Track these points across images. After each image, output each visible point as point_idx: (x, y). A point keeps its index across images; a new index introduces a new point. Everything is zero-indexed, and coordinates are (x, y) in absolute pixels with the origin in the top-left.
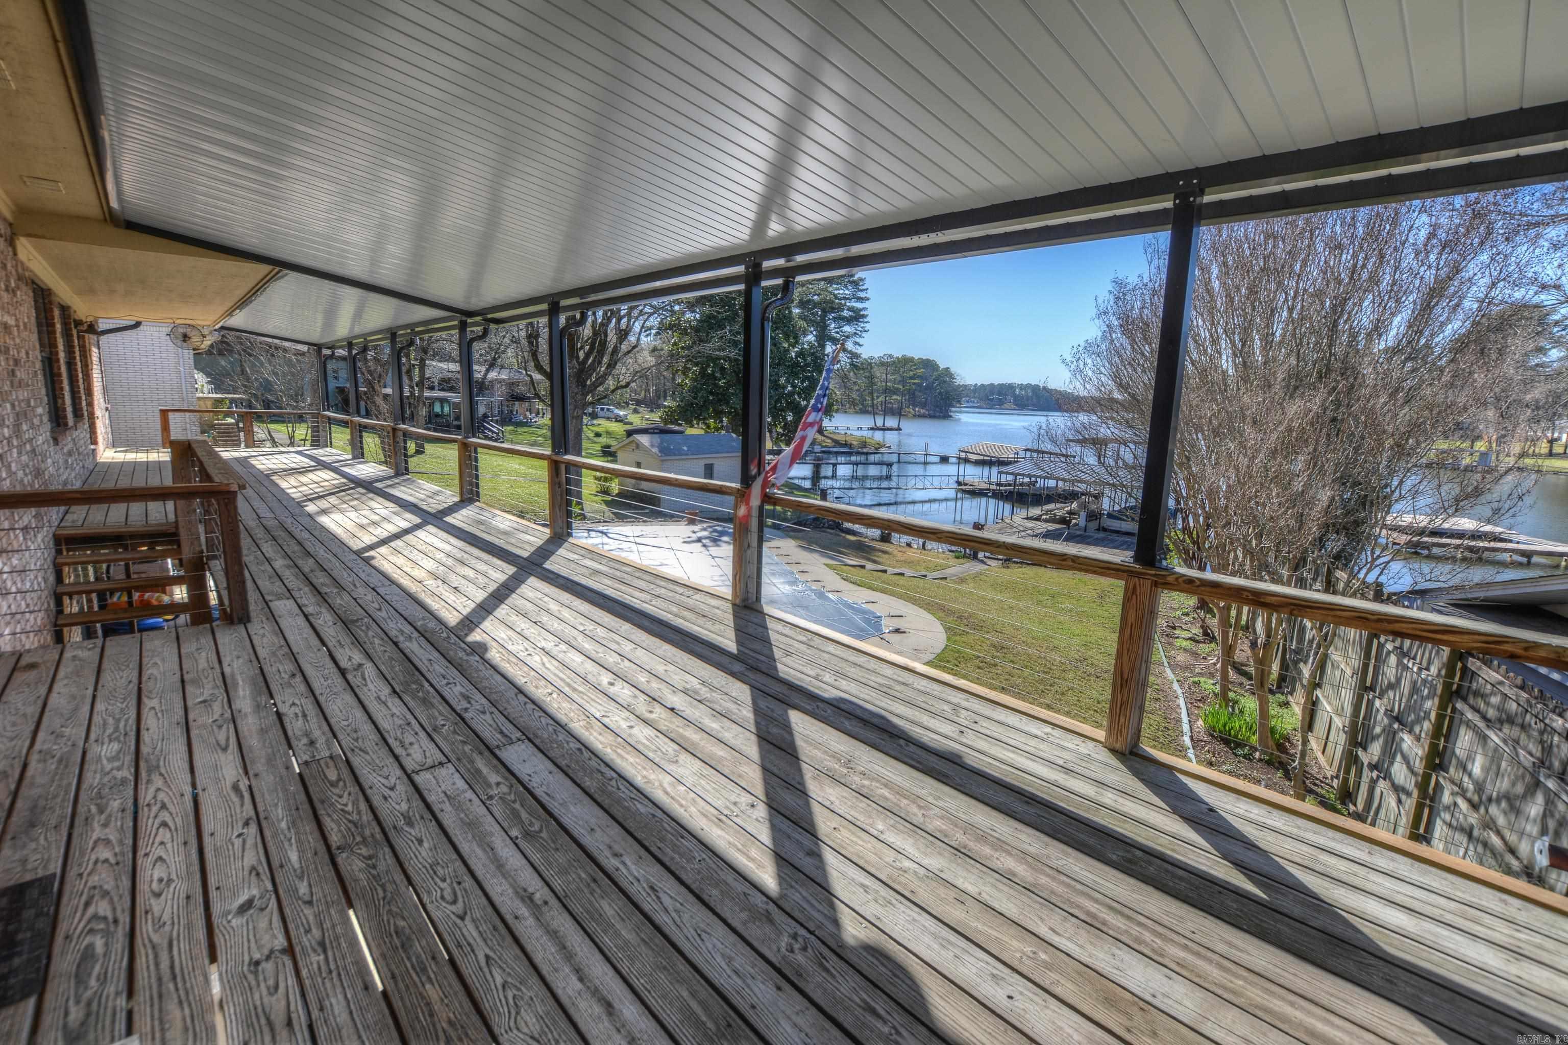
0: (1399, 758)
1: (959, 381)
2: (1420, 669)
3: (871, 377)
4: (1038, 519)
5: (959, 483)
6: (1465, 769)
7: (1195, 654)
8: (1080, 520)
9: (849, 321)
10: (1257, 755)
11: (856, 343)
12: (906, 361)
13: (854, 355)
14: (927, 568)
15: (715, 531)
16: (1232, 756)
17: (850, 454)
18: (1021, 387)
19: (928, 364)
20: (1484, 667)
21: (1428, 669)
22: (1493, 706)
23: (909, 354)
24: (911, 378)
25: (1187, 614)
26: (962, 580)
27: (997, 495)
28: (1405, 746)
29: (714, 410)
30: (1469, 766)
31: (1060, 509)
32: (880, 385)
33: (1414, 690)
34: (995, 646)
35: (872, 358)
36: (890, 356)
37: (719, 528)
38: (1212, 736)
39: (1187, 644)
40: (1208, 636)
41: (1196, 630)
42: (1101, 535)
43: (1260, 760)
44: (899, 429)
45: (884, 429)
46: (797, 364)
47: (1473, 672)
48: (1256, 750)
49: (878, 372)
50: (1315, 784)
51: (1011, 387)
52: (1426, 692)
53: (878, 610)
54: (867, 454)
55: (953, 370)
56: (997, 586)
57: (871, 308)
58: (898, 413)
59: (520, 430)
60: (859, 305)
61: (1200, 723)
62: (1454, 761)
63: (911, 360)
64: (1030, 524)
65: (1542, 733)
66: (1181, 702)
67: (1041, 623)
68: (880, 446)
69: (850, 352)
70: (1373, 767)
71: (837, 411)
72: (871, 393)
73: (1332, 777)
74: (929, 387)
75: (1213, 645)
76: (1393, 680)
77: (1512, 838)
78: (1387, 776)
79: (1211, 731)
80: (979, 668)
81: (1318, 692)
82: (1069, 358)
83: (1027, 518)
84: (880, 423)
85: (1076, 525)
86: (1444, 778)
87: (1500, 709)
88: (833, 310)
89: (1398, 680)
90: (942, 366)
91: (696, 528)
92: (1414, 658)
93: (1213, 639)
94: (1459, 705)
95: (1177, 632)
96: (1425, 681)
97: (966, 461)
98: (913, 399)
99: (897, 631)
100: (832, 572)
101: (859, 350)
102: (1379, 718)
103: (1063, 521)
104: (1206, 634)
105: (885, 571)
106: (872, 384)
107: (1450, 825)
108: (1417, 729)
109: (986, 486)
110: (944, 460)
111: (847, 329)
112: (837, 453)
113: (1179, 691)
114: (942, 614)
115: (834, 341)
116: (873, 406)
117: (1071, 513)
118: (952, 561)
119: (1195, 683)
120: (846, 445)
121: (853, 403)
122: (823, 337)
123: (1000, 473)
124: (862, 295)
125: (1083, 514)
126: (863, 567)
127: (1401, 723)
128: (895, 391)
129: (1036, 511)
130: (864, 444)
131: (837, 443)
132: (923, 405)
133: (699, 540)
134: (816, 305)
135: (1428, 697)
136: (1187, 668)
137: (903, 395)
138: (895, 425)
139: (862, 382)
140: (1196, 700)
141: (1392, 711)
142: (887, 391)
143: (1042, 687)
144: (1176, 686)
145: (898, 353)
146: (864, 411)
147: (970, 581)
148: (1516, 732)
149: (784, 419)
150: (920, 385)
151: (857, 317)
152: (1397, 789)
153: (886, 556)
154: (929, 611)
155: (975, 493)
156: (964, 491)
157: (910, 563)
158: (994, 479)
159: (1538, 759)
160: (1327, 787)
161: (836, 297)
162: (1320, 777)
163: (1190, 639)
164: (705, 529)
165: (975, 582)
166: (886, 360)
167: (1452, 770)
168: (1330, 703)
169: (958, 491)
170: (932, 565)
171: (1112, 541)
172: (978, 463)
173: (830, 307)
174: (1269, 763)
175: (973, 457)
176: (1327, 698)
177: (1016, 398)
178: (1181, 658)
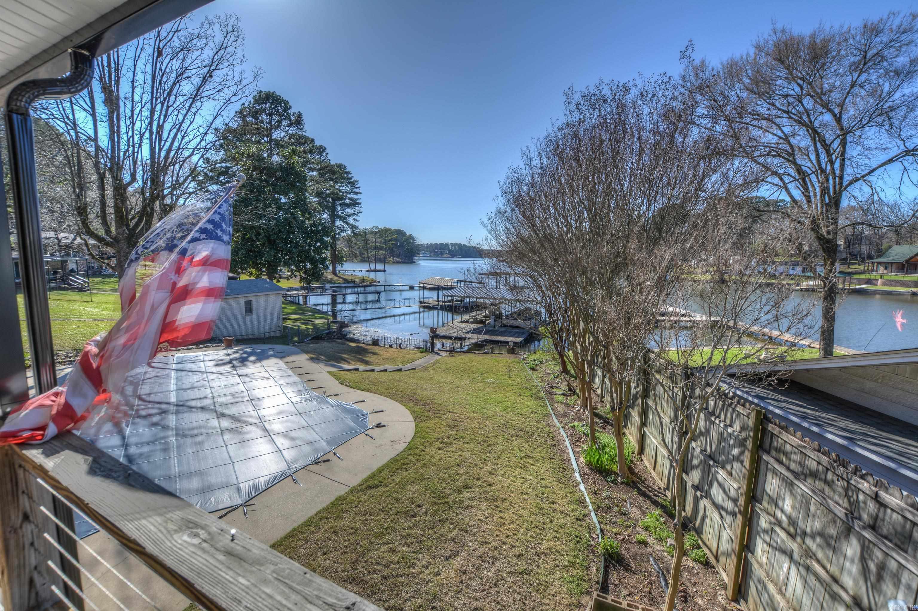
0: (715, 485)
1: (418, 242)
2: (726, 426)
3: (366, 241)
4: (467, 322)
5: (421, 302)
6: (776, 505)
7: (567, 405)
8: (490, 321)
9: (349, 206)
10: (619, 479)
11: (355, 220)
12: (386, 231)
13: (354, 227)
14: (403, 363)
15: (245, 352)
16: (605, 483)
17: (354, 287)
18: (452, 245)
19: (400, 232)
20: (783, 432)
21: (731, 426)
22: (794, 461)
23: (388, 227)
24: (390, 240)
25: (557, 377)
26: (425, 369)
27: (444, 308)
28: (719, 477)
29: (253, 263)
30: (781, 504)
31: (481, 315)
32: (372, 245)
33: (721, 438)
34: (449, 426)
35: (366, 229)
36: (377, 228)
37: (248, 350)
38: (591, 468)
39: (561, 398)
40: (572, 391)
41: (565, 388)
42: (503, 329)
43: (622, 483)
44: (385, 271)
45: (375, 271)
46: (312, 231)
47: (772, 434)
48: (618, 476)
49: (371, 238)
50: (655, 495)
51: (446, 245)
52: (732, 442)
53: (365, 408)
54: (365, 287)
55: (414, 236)
56: (448, 371)
57: (363, 198)
58: (383, 261)
59: (107, 280)
60: (355, 197)
61: (582, 459)
62: (765, 497)
63: (390, 230)
64: (463, 325)
65: (846, 490)
66: (567, 443)
67: (476, 397)
68: (373, 281)
69: (351, 225)
70: (696, 488)
71: (346, 261)
72: (367, 250)
73: (665, 489)
74: (401, 246)
75: (575, 397)
76: (703, 430)
77: (834, 570)
78: (708, 496)
79: (589, 465)
80: (440, 449)
81: (645, 429)
82: (486, 222)
83: (461, 322)
84: (373, 267)
85: (489, 324)
86: (760, 509)
87: (801, 464)
88: (339, 199)
89: (708, 431)
90: (408, 234)
91: (230, 351)
92: (719, 417)
93: (574, 393)
94: (765, 457)
95: (554, 390)
96: (730, 435)
97: (424, 288)
98: (392, 254)
99: (379, 426)
100: (332, 378)
101: (357, 224)
102: (695, 454)
103: (481, 322)
104: (570, 390)
105: (373, 370)
106: (367, 244)
107: (770, 545)
108: (729, 467)
109: (436, 303)
110: (412, 288)
111: (348, 211)
112: (346, 287)
113: (565, 435)
114: (411, 404)
115: (341, 218)
116: (368, 257)
117: (486, 317)
118: (419, 355)
119: (572, 427)
120: (352, 282)
121: (356, 256)
122: (334, 216)
123: (444, 296)
124: (356, 190)
125: (493, 317)
126: (357, 370)
127: (715, 461)
128: (381, 248)
129: (466, 317)
130: (363, 281)
131: (346, 280)
132: (399, 256)
133: (230, 362)
134: (328, 195)
135: (734, 446)
136: (565, 416)
137: (385, 250)
138: (382, 268)
139: (361, 244)
140: (576, 441)
141: (705, 450)
142: (376, 248)
143: (484, 456)
144: (562, 431)
145: (381, 226)
146: (363, 261)
147: (430, 369)
148: (819, 484)
149: (305, 267)
150: (395, 245)
151: (355, 203)
152: (718, 507)
153: (375, 356)
154: (401, 402)
155: (430, 308)
156: (424, 307)
157: (391, 360)
158: (441, 299)
159: (846, 509)
160: (662, 496)
161: (340, 191)
162: (656, 488)
163: (563, 394)
164: (237, 352)
165: (434, 369)
166: (374, 230)
167: (765, 503)
168: (655, 438)
169: (420, 307)
170: (405, 360)
171: (510, 332)
172: (431, 289)
173: (337, 197)
174: (627, 484)
175: (429, 286)
176: (652, 433)
177: (450, 251)
178: (560, 408)
